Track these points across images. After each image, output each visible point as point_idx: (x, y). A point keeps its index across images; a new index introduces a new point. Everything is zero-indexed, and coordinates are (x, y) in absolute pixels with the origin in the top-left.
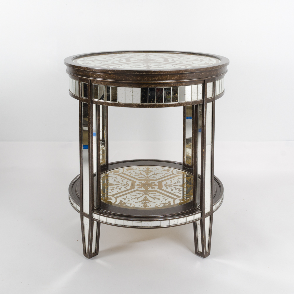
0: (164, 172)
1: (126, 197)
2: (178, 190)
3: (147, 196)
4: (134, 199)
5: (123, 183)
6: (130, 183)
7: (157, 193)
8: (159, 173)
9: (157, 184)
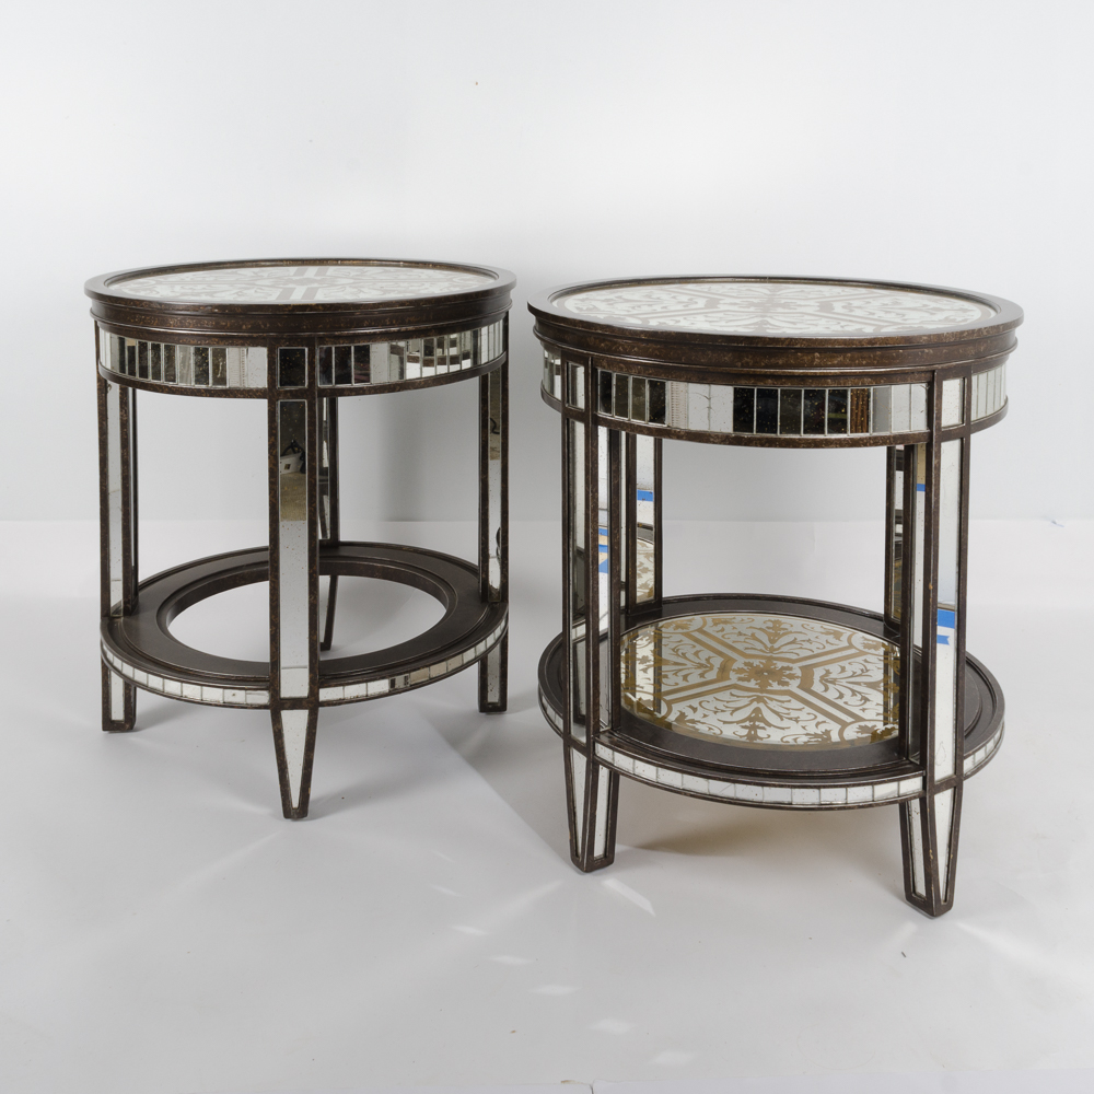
0: (823, 638)
1: (700, 703)
2: (859, 697)
3: (761, 706)
4: (723, 711)
5: (697, 661)
6: (717, 661)
7: (793, 700)
8: (809, 641)
9: (799, 673)
